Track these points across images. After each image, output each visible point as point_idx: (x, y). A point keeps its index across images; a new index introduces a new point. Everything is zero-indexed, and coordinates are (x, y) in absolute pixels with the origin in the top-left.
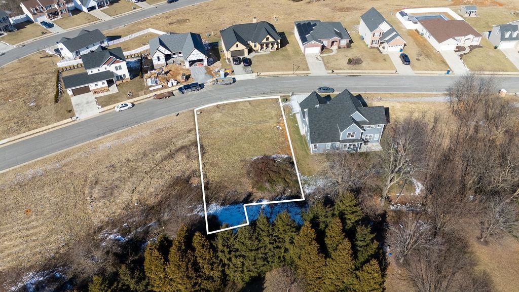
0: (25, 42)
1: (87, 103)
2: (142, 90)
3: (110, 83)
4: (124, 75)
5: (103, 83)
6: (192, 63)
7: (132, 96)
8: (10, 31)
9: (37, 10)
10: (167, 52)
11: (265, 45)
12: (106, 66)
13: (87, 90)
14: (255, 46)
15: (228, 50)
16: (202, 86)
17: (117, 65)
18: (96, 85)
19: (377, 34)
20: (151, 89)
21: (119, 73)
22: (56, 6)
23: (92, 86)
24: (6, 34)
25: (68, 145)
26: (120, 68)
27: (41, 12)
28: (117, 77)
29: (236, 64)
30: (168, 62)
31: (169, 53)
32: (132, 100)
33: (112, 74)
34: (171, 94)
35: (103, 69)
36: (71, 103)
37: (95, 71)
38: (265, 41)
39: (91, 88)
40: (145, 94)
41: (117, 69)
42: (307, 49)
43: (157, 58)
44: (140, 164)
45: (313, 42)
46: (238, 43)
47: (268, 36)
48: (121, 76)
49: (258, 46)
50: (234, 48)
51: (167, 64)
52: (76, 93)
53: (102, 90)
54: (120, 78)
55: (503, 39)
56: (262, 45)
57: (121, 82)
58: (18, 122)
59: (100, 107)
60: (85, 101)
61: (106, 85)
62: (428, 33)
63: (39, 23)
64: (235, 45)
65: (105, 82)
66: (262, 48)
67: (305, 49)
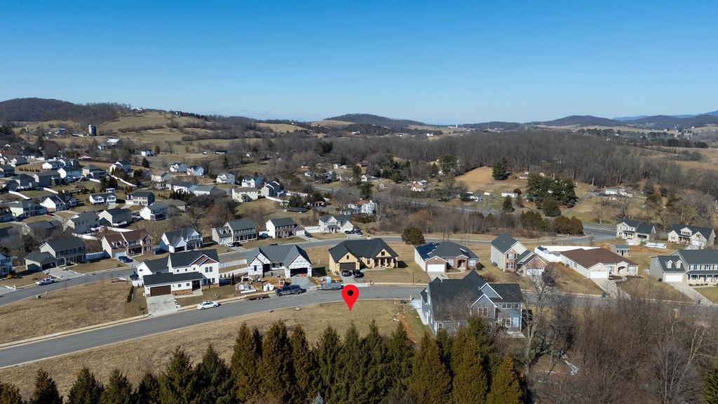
0: (97, 272)
1: (165, 302)
2: (232, 293)
3: (196, 286)
4: (213, 279)
5: (188, 285)
6: (294, 272)
7: (219, 298)
8: (81, 262)
9: (119, 244)
10: (267, 262)
11: (380, 260)
12: (195, 266)
13: (167, 290)
14: (369, 263)
15: (337, 262)
16: (304, 291)
17: (208, 265)
18: (180, 286)
19: (511, 256)
20: (242, 292)
21: (208, 276)
22: (141, 243)
23: (174, 287)
24: (76, 264)
25: (134, 336)
26: (211, 270)
27: (122, 247)
28: (205, 280)
29: (345, 276)
30: (266, 274)
31: (269, 262)
32: (219, 301)
33: (200, 275)
34: (265, 297)
35: (190, 269)
36: (146, 302)
37: (182, 270)
38: (379, 255)
39: (173, 289)
40: (235, 296)
41: (207, 271)
42: (429, 266)
43: (253, 268)
44: (222, 341)
45: (436, 258)
46: (349, 254)
47: (384, 250)
48: (209, 280)
49: (372, 261)
50: (344, 260)
51: (264, 276)
52: (154, 292)
53: (184, 292)
54: (208, 282)
55: (665, 269)
56: (376, 261)
57: (207, 287)
58: (77, 319)
59: (179, 306)
60: (162, 301)
61: (191, 287)
62: (573, 263)
63: (117, 258)
64: (346, 256)
65: (191, 283)
66: (376, 265)
67: (426, 266)
